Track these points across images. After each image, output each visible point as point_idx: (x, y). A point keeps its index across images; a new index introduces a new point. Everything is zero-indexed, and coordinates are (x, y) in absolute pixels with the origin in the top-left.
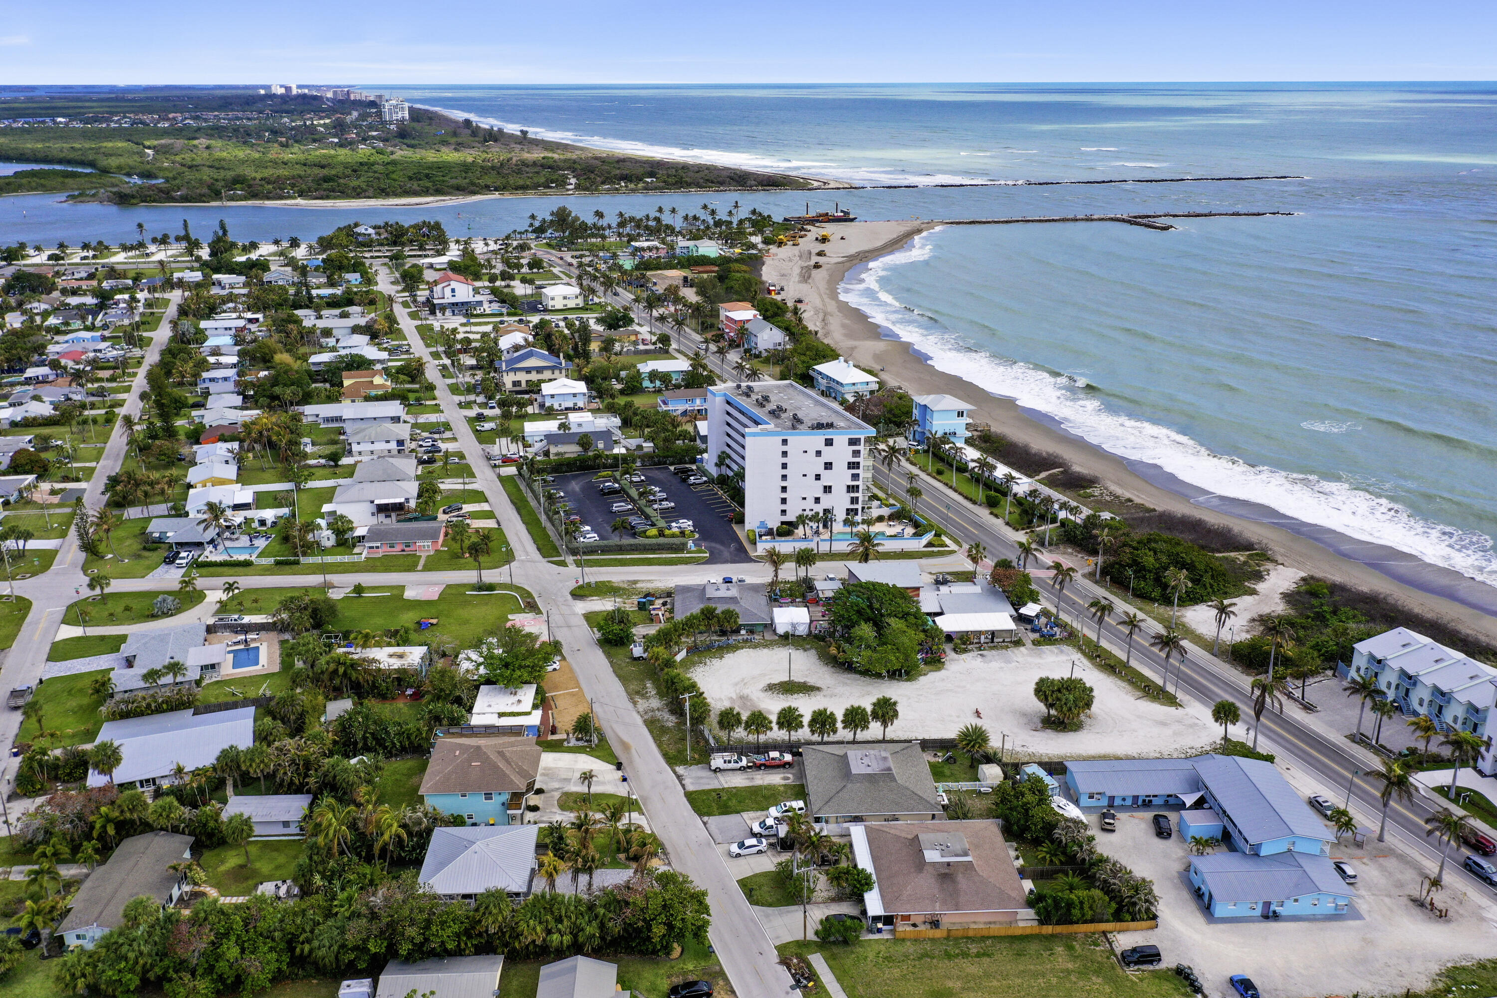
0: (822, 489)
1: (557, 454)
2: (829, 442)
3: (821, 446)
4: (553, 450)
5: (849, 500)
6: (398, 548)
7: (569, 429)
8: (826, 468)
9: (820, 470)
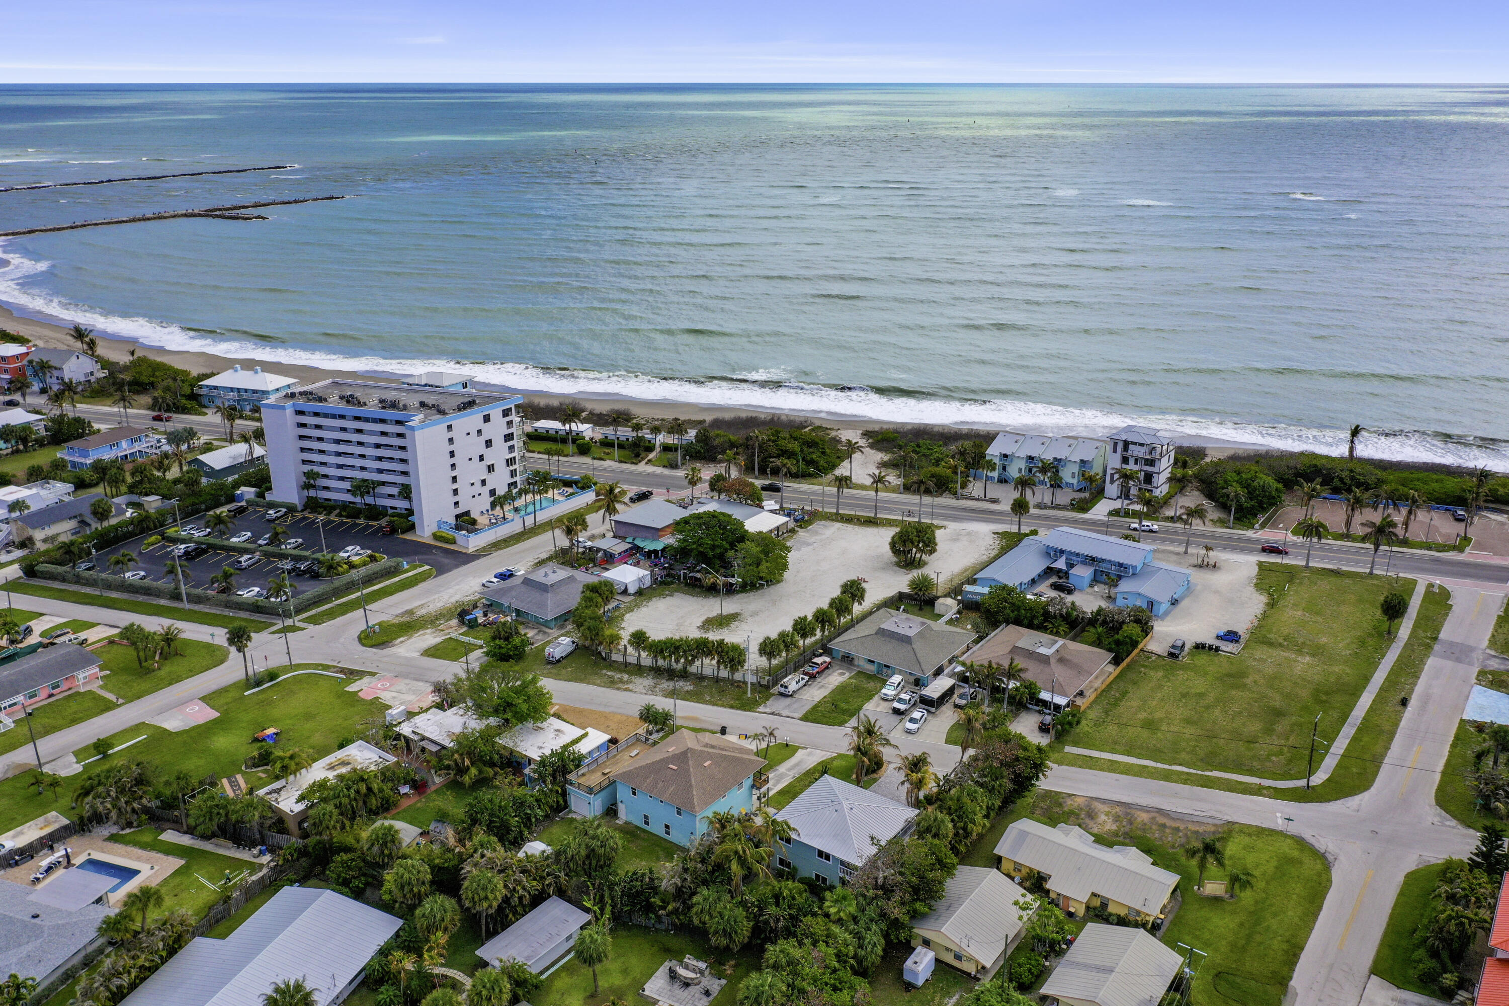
0: (486, 469)
1: (45, 541)
2: (487, 419)
3: (480, 424)
4: (39, 535)
5: (509, 474)
6: (43, 694)
7: (28, 507)
8: (487, 447)
9: (482, 450)
